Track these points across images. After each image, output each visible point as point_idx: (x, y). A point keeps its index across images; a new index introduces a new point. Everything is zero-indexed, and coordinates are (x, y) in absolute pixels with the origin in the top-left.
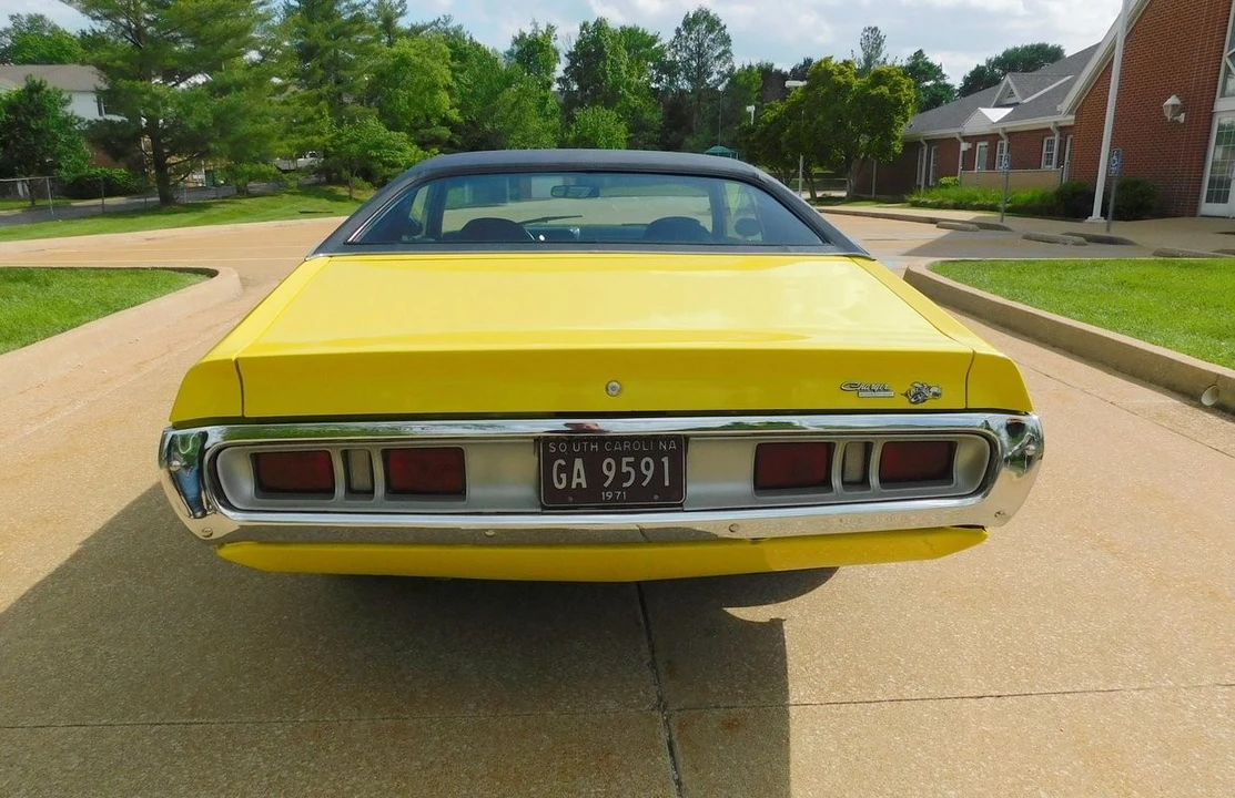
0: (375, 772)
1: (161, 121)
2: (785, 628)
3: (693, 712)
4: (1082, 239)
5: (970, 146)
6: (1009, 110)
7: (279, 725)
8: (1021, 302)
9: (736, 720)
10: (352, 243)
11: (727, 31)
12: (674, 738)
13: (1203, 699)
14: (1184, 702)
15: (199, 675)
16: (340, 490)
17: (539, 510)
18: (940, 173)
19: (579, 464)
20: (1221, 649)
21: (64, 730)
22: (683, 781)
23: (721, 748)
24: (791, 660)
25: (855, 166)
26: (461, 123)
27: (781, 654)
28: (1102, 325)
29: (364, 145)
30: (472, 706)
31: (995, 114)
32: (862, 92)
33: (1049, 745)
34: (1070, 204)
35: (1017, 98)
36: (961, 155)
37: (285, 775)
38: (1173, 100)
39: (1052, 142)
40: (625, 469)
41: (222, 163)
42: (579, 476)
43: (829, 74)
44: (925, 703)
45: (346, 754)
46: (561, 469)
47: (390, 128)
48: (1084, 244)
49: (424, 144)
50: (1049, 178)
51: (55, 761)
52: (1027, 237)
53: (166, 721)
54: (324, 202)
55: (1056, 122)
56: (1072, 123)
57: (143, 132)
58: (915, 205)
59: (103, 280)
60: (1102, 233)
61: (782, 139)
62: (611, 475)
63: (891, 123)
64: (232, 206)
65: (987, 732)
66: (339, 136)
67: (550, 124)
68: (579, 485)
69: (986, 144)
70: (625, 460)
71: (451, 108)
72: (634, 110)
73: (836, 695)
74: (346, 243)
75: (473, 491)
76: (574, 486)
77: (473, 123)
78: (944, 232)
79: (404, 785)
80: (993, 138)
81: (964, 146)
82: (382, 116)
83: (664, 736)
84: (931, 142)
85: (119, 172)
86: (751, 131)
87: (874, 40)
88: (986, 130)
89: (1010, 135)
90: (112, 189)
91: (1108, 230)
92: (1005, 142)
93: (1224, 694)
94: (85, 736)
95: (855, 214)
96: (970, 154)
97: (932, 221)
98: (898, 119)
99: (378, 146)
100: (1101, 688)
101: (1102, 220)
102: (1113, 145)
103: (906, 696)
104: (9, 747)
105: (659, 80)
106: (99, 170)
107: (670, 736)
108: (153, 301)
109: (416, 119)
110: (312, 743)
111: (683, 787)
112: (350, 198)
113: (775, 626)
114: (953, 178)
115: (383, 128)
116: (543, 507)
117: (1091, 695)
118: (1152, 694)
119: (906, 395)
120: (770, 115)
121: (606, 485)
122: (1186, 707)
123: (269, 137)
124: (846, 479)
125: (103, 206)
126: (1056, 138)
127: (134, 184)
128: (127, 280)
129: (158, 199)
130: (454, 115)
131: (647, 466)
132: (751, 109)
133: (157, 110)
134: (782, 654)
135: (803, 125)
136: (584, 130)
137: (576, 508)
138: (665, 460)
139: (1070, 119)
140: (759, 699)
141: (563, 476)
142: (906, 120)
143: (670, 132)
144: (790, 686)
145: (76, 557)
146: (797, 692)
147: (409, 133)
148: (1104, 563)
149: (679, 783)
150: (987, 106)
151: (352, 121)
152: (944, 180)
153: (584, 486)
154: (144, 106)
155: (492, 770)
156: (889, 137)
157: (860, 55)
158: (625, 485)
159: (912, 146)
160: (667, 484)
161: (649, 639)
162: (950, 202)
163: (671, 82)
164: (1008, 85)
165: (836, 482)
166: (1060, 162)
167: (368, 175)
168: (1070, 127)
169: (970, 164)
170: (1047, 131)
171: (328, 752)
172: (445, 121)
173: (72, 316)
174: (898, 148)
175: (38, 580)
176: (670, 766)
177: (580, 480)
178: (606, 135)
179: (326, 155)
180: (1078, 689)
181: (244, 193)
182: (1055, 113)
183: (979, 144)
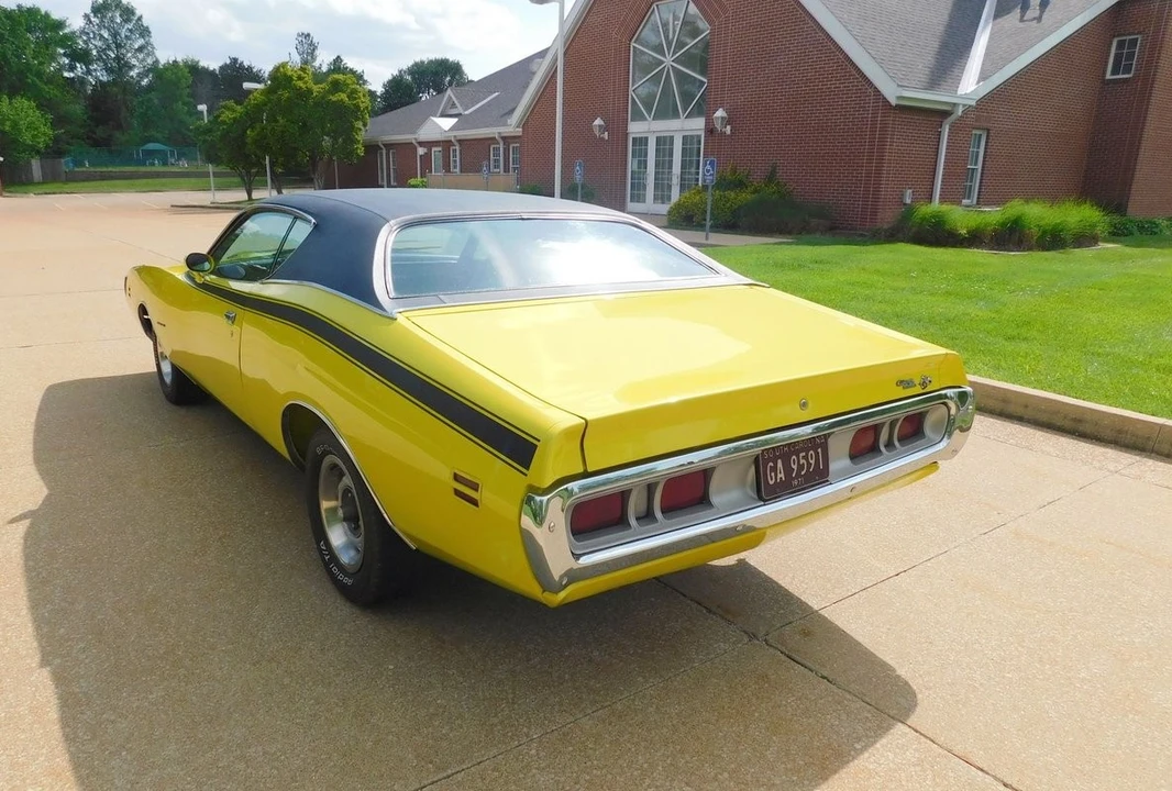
5: (425, 150)
6: (454, 120)
11: (145, 22)
12: (787, 653)
16: (633, 520)
17: (762, 503)
18: (401, 176)
19: (779, 464)
25: (321, 167)
31: (446, 124)
32: (323, 98)
35: (460, 110)
36: (418, 158)
38: (598, 122)
39: (498, 149)
40: (801, 462)
43: (289, 79)
46: (772, 469)
55: (502, 133)
56: (519, 134)
62: (795, 467)
63: (352, 128)
68: (781, 479)
69: (440, 149)
70: (801, 455)
75: (715, 499)
76: (778, 480)
80: (445, 144)
81: (421, 151)
83: (779, 654)
84: (389, 146)
87: (308, 45)
88: (439, 137)
89: (460, 141)
92: (457, 148)
96: (426, 159)
98: (358, 124)
105: (72, 68)
107: (782, 652)
111: (830, 678)
116: (764, 501)
119: (920, 384)
120: (227, 116)
121: (794, 475)
126: (501, 146)
131: (812, 457)
132: (203, 108)
137: (781, 495)
138: (819, 450)
139: (518, 131)
141: (773, 475)
142: (364, 125)
149: (824, 677)
150: (435, 116)
153: (784, 479)
156: (352, 141)
157: (297, 59)
158: (803, 473)
159: (372, 148)
160: (822, 467)
163: (89, 72)
164: (450, 98)
166: (507, 168)
168: (520, 137)
169: (427, 168)
170: (492, 140)
174: (361, 152)
176: (806, 669)
177: (781, 474)
182: (505, 125)
183: (433, 149)
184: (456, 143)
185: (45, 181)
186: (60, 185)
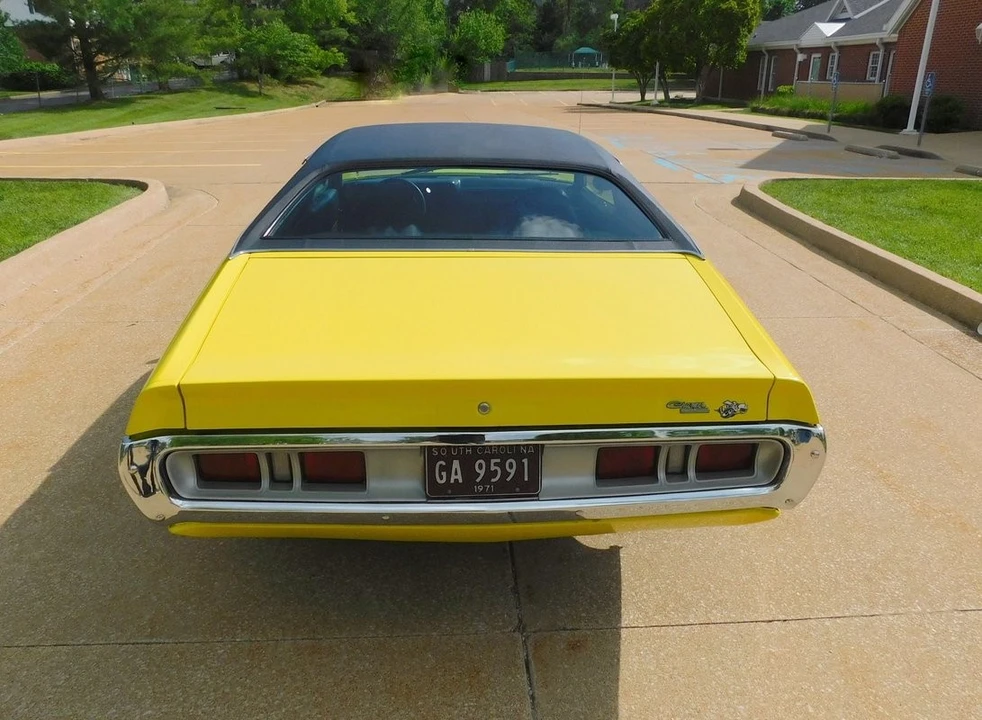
0: (297, 688)
1: (87, 23)
2: (621, 555)
3: (545, 634)
4: (896, 153)
5: (805, 56)
6: (842, 25)
7: (221, 645)
8: (836, 227)
9: (579, 642)
10: (267, 238)
12: (530, 657)
13: (942, 623)
14: (927, 626)
15: (154, 598)
16: (265, 482)
17: (425, 500)
18: (778, 82)
19: (456, 464)
20: (962, 577)
21: (50, 650)
22: (536, 695)
23: (566, 666)
24: (624, 584)
25: (704, 71)
26: (356, 26)
27: (616, 579)
28: (901, 253)
29: (271, 46)
30: (372, 628)
31: (829, 29)
33: (820, 666)
34: (888, 116)
35: (849, 14)
36: (797, 64)
37: (227, 690)
39: (877, 56)
40: (493, 468)
41: (144, 61)
42: (456, 474)
44: (726, 626)
45: (274, 672)
46: (442, 468)
47: (293, 30)
48: (897, 158)
49: (324, 44)
50: (871, 92)
51: (46, 678)
52: (849, 149)
53: (131, 641)
54: (237, 98)
55: (881, 39)
56: (896, 40)
57: (72, 32)
58: (755, 111)
59: (47, 194)
60: (914, 147)
61: (642, 47)
62: (482, 473)
63: (737, 33)
64: (155, 102)
65: (773, 654)
66: (248, 38)
67: (436, 27)
68: (456, 480)
69: (820, 55)
70: (493, 461)
71: (349, 11)
72: (510, 12)
73: (659, 619)
74: (262, 238)
75: (373, 484)
76: (452, 481)
77: (368, 25)
78: (779, 141)
79: (321, 699)
80: (825, 51)
81: (800, 57)
82: (287, 19)
83: (522, 655)
84: (772, 52)
85: (52, 67)
86: (615, 37)
88: (820, 43)
89: (841, 48)
90: (47, 83)
91: (919, 144)
92: (836, 54)
93: (959, 618)
94: (67, 654)
95: (703, 118)
96: (805, 65)
97: (768, 128)
98: (743, 31)
99: (283, 47)
100: (865, 614)
101: (916, 133)
102: (928, 68)
103: (713, 619)
104: (9, 665)
106: (33, 64)
107: (527, 656)
108: (94, 219)
109: (317, 21)
110: (248, 661)
111: (536, 702)
112: (260, 94)
113: (614, 551)
114: (789, 87)
115: (287, 29)
116: (428, 498)
117: (857, 619)
118: (904, 618)
119: (719, 411)
120: (632, 23)
121: (478, 480)
122: (927, 631)
123: (185, 37)
124: (669, 471)
125: (39, 99)
126: (881, 53)
127: (66, 79)
128: (68, 194)
129: (88, 93)
130: (351, 18)
131: (511, 466)
132: (615, 17)
133: (83, 13)
134: (618, 582)
135: (660, 36)
136: (467, 33)
137: (454, 498)
138: (525, 461)
139: (894, 37)
140: (597, 622)
141: (444, 474)
142: (750, 31)
143: (543, 33)
144: (623, 610)
145: (47, 483)
146: (629, 616)
147: (311, 34)
148: (880, 493)
149: (533, 697)
150: (822, 21)
151: (259, 23)
152: (781, 89)
153: (461, 481)
154: (72, 8)
155: (388, 686)
156: (735, 47)
158: (493, 480)
159: (755, 55)
160: (526, 479)
161: (513, 564)
162: (785, 109)
164: (841, 2)
165: (661, 475)
166: (883, 77)
167: (275, 73)
168: (894, 43)
169: (804, 76)
170: (873, 46)
171: (261, 669)
172: (343, 24)
173: (25, 234)
174: (742, 57)
175: (17, 506)
176: (527, 682)
177: (457, 476)
178: (486, 38)
179: (238, 55)
180: (847, 614)
181: (165, 89)
182: (881, 30)
183: (813, 56)
184: (835, 49)
185: (492, 81)
186: (502, 83)
